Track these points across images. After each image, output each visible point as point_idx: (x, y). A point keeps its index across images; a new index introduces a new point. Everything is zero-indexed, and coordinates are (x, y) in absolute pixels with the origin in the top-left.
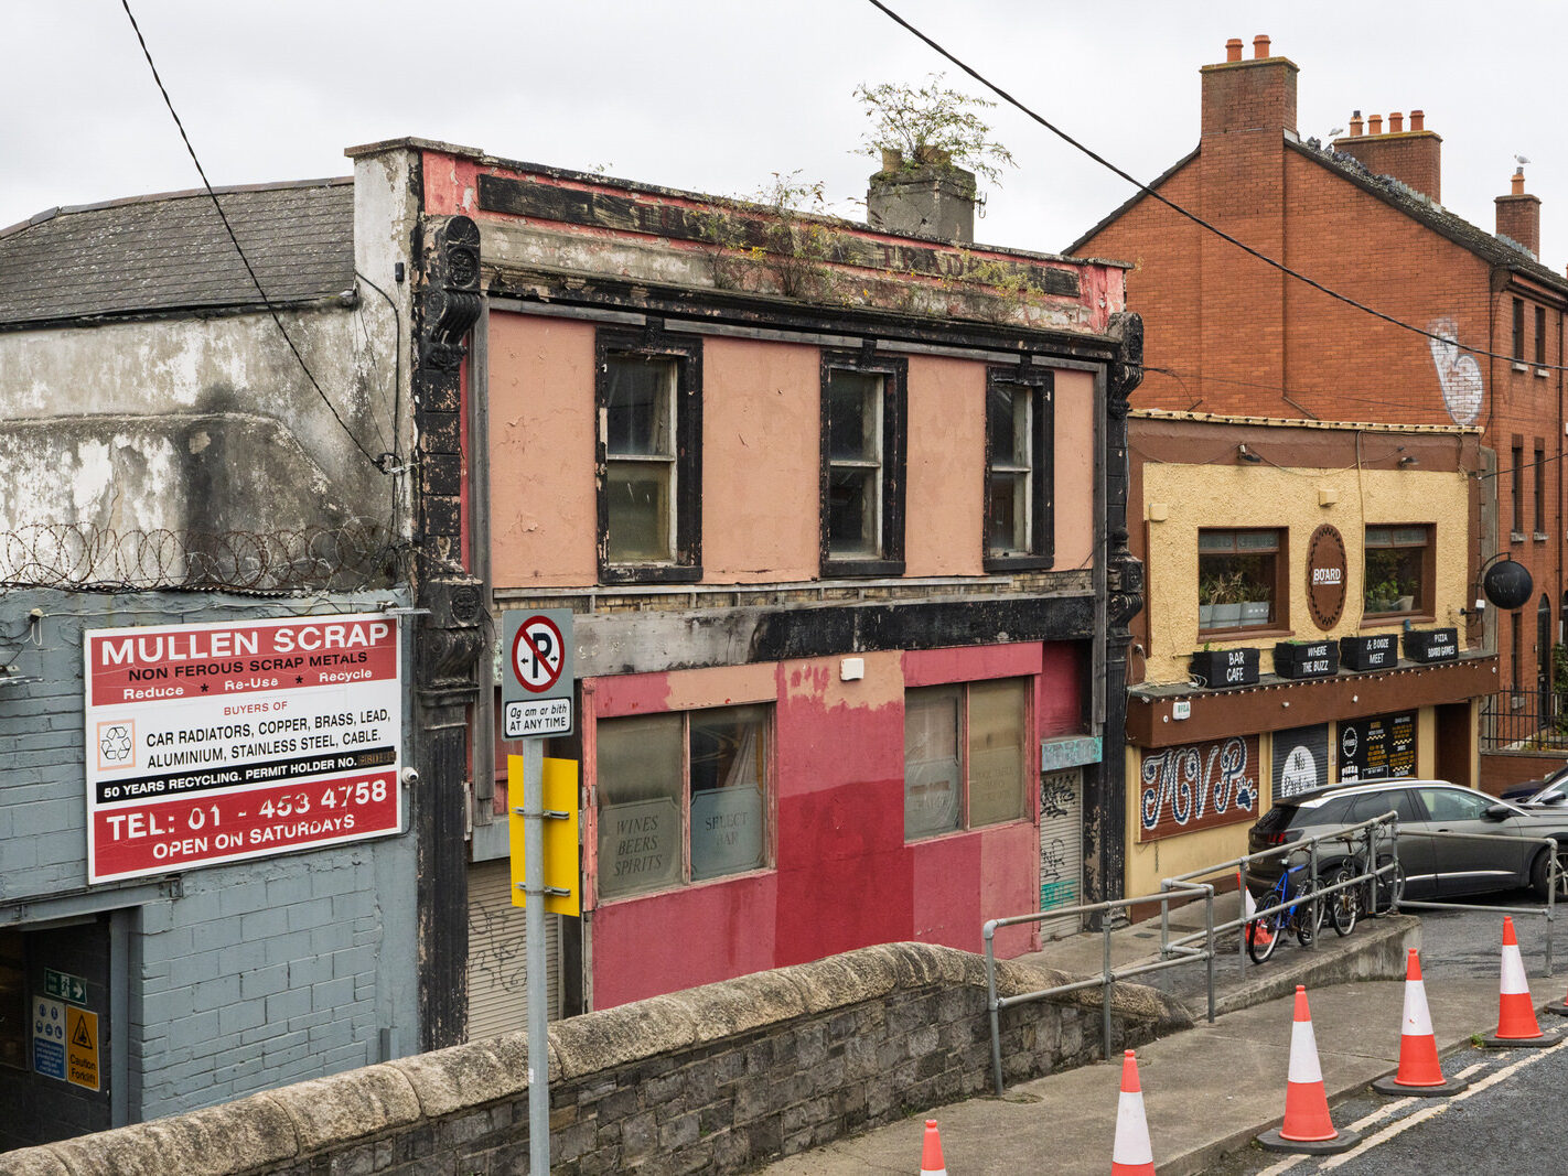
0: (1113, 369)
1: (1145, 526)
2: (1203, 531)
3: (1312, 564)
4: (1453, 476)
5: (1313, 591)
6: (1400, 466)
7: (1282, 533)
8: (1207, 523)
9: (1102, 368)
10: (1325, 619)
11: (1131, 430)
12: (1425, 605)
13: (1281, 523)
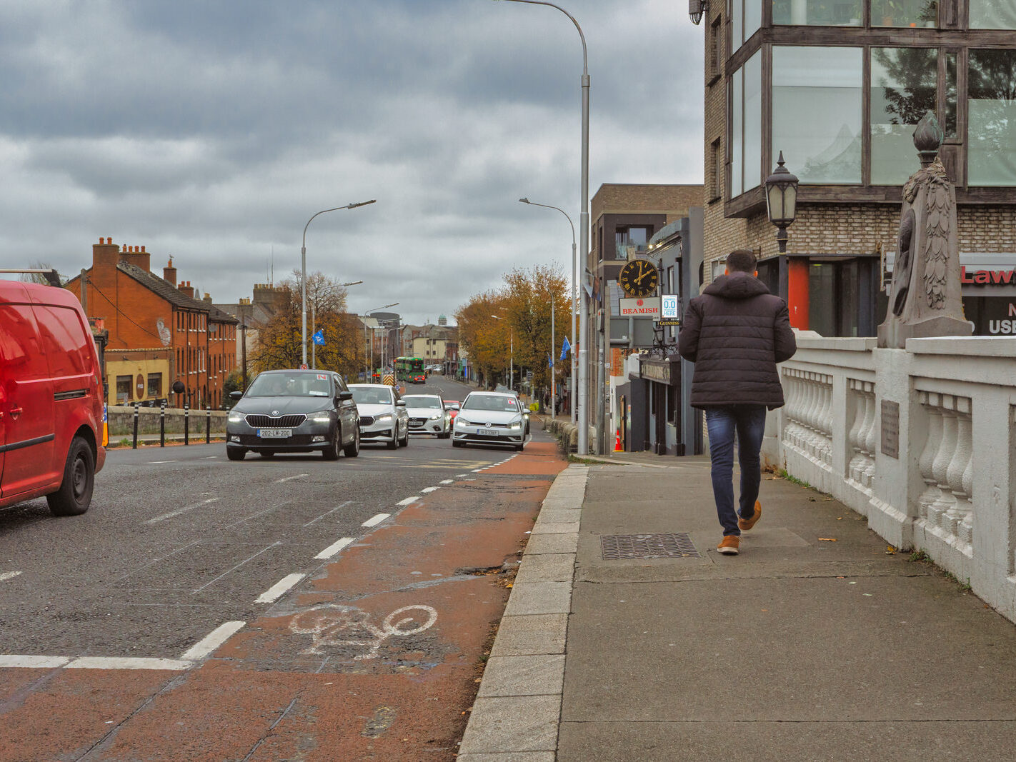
0: (103, 342)
1: (107, 376)
2: (118, 377)
3: (138, 383)
4: (165, 361)
5: (138, 389)
6: (154, 359)
7: (131, 376)
8: (118, 375)
9: (100, 342)
10: (140, 396)
11: (105, 354)
12: (160, 392)
13: (131, 374)
